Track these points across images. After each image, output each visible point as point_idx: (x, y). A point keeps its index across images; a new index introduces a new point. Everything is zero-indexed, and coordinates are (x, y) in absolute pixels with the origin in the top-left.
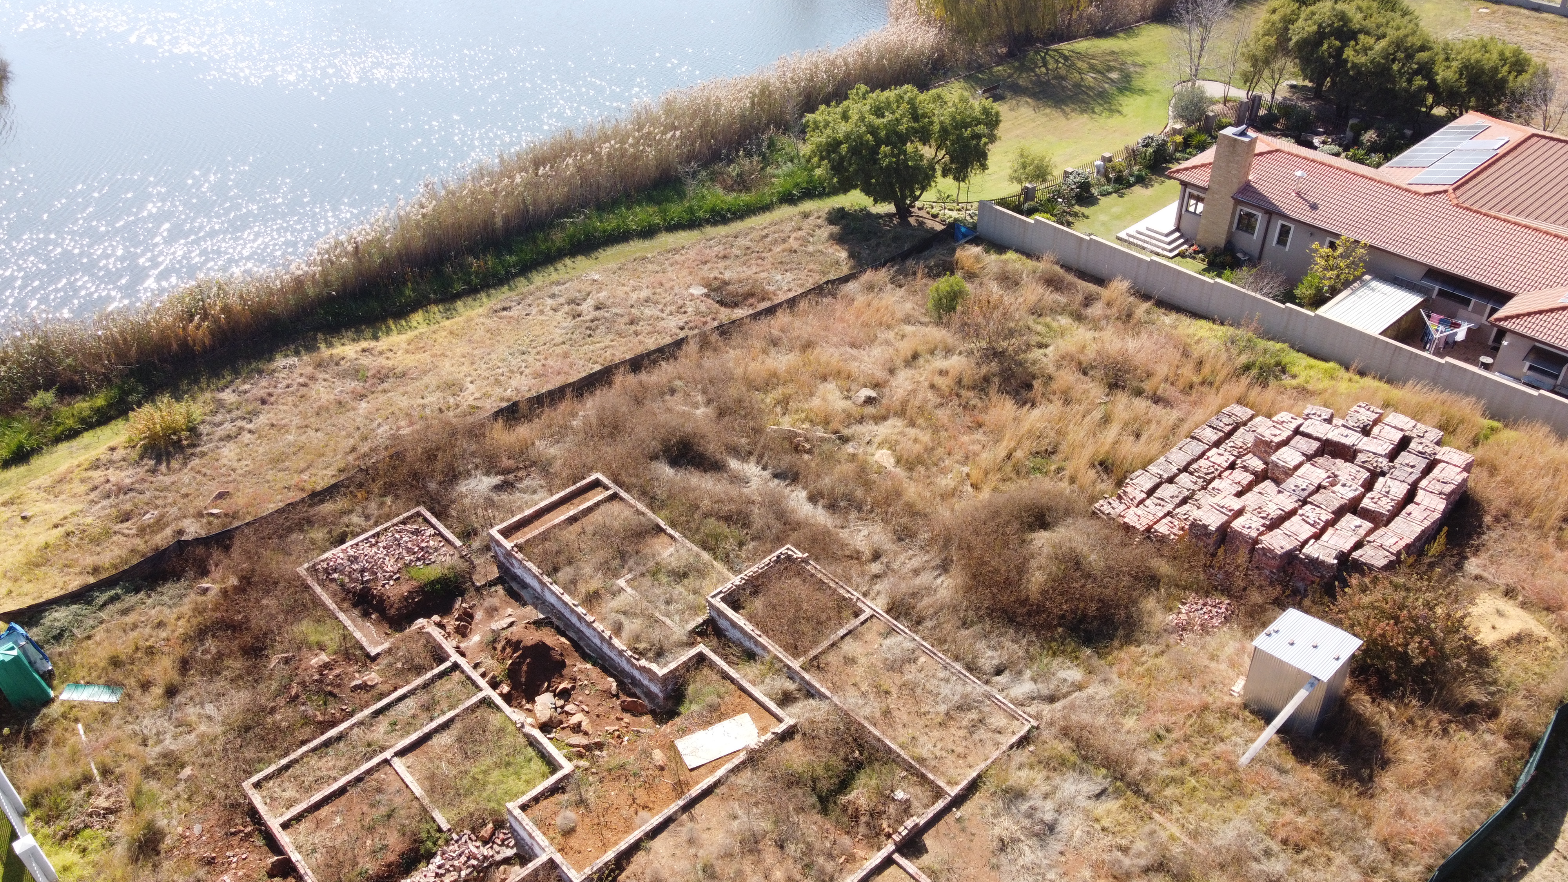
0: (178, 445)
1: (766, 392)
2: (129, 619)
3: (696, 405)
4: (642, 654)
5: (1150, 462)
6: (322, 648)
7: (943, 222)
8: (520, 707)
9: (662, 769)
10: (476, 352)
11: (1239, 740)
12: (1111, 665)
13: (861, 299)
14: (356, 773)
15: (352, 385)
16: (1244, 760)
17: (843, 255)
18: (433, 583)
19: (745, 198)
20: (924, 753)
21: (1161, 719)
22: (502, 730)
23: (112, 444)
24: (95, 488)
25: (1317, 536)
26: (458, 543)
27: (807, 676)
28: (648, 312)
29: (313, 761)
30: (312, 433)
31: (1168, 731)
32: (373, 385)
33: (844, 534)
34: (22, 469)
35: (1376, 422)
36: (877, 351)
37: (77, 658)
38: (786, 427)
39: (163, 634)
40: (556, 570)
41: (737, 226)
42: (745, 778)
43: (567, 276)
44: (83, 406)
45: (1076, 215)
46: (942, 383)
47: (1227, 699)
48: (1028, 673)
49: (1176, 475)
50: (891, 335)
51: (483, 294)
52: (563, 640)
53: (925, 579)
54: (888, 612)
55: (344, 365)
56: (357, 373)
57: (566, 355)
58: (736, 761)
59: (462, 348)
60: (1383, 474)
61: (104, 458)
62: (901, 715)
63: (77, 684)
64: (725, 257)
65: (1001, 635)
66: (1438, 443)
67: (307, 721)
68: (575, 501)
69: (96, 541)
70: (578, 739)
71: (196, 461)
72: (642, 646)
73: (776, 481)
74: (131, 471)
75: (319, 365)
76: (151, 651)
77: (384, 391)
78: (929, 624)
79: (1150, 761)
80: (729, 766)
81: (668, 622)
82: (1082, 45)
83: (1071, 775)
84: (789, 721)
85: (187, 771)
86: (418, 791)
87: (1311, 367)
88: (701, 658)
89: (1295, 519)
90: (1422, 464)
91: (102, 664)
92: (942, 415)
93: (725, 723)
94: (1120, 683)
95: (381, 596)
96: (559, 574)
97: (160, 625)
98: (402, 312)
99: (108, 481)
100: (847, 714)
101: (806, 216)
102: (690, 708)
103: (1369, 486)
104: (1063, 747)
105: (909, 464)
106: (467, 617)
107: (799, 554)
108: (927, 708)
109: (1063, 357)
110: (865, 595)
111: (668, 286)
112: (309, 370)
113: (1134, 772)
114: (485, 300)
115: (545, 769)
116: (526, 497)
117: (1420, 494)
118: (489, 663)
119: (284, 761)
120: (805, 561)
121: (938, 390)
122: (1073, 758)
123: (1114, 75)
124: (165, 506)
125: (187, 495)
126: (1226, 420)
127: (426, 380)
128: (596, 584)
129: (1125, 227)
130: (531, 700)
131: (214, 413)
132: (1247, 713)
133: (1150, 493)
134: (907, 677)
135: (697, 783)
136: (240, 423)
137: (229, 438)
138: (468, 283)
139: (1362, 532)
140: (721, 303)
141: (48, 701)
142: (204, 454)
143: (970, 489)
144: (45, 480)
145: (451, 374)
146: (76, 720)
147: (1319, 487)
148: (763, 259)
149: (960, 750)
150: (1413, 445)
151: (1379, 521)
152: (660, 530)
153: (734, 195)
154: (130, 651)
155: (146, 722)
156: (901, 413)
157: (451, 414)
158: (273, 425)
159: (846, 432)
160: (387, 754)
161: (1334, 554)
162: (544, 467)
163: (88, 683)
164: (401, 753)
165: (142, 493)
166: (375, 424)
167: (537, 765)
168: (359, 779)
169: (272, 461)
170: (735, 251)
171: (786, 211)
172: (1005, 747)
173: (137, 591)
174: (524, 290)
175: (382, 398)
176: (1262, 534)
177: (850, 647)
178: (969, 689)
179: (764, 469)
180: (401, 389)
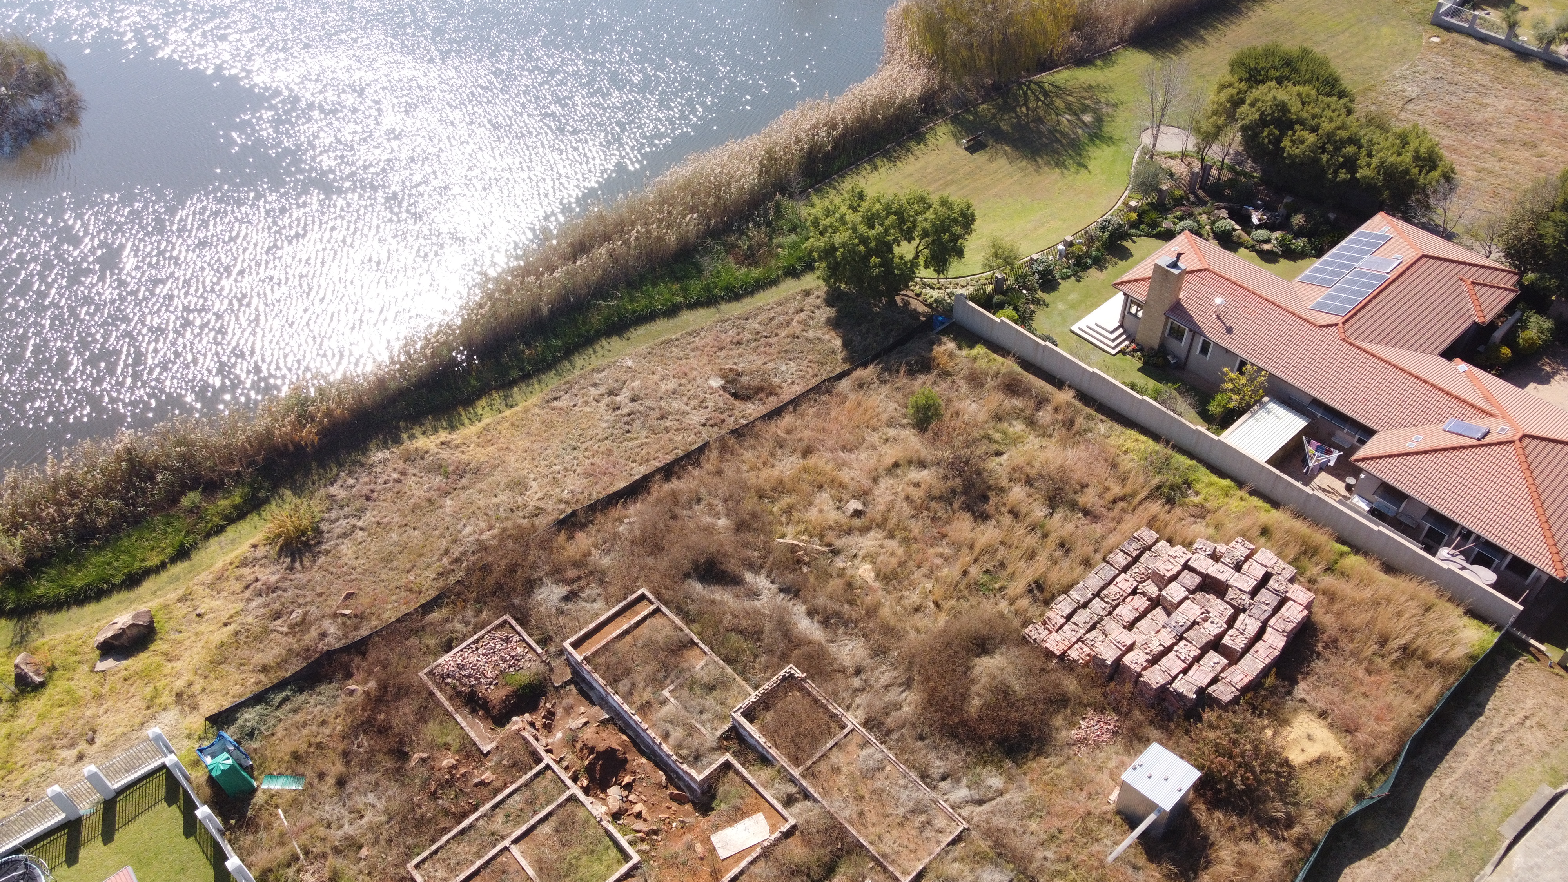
0: (306, 544)
1: (773, 500)
2: (299, 717)
3: (717, 515)
4: (684, 759)
5: (1071, 586)
6: (447, 746)
7: (925, 303)
8: (596, 796)
9: (702, 859)
10: (536, 446)
11: (1109, 843)
12: (1025, 774)
13: (852, 397)
14: (486, 858)
15: (437, 480)
16: (1110, 858)
17: (838, 342)
18: (523, 688)
19: (756, 273)
20: (887, 850)
21: (1057, 823)
22: (586, 822)
23: (252, 541)
24: (247, 587)
25: (1185, 671)
26: (539, 651)
27: (804, 783)
28: (676, 405)
29: (454, 846)
30: (410, 531)
31: (1060, 831)
32: (454, 482)
33: (833, 648)
34: (186, 564)
35: (1247, 558)
36: (863, 456)
37: (268, 752)
38: (789, 540)
39: (327, 731)
40: (615, 681)
41: (748, 304)
42: (759, 869)
43: (605, 362)
44: (224, 503)
45: (1037, 302)
46: (916, 494)
47: (1104, 808)
48: (965, 780)
49: (1090, 600)
50: (874, 438)
51: (535, 380)
52: (624, 737)
53: (894, 695)
54: (865, 724)
55: (428, 459)
56: (439, 468)
57: (609, 453)
58: (754, 855)
59: (523, 443)
60: (1244, 610)
61: (250, 556)
62: (872, 817)
63: (271, 775)
64: (739, 343)
65: (946, 747)
66: (1292, 580)
67: (446, 812)
68: (627, 614)
69: (259, 639)
70: (639, 825)
71: (323, 559)
72: (684, 752)
73: (782, 595)
74: (272, 569)
75: (408, 459)
76: (319, 745)
77: (463, 488)
78: (895, 736)
79: (1045, 859)
80: (749, 859)
81: (702, 729)
82: (1063, 77)
83: (989, 867)
84: (792, 821)
85: (364, 852)
86: (531, 872)
87: (1211, 484)
88: (727, 766)
89: (1172, 655)
90: (1274, 601)
91: (287, 758)
92: (916, 527)
93: (747, 822)
94: (1031, 790)
95: (485, 699)
96: (620, 685)
97: (324, 723)
98: (469, 401)
99: (257, 580)
100: (832, 816)
101: (807, 293)
102: (722, 807)
103: (1231, 622)
104: (984, 845)
105: (887, 578)
106: (551, 715)
107: (799, 674)
108: (890, 811)
109: (1014, 469)
110: (848, 708)
111: (691, 376)
112: (400, 465)
113: (1032, 868)
114: (536, 386)
115: (619, 856)
116: (588, 606)
117: (1269, 630)
118: (570, 758)
119: (434, 847)
120: (804, 680)
121: (912, 502)
122: (992, 854)
123: (1087, 118)
124: (305, 605)
125: (320, 595)
126: (1135, 545)
127: (497, 476)
128: (647, 695)
129: (1079, 319)
130: (604, 790)
131: (329, 510)
132: (1118, 818)
133: (1068, 618)
134: (878, 784)
135: (728, 871)
136: (353, 521)
137: (345, 535)
138: (521, 370)
139: (1219, 668)
140: (736, 396)
141: (253, 791)
142: (328, 552)
143: (932, 605)
144: (205, 576)
145: (516, 470)
146: (277, 807)
147: (1195, 623)
148: (770, 345)
149: (912, 846)
150: (1271, 582)
151: (1233, 657)
152: (693, 643)
153: (744, 270)
154: (304, 746)
155: (327, 807)
156: (881, 525)
157: (521, 514)
158: (379, 523)
159: (838, 544)
160: (506, 843)
161: (1195, 689)
162: (600, 577)
163: (280, 775)
164: (516, 841)
165: (285, 590)
166: (460, 527)
167: (613, 852)
168: (488, 863)
169: (383, 560)
170: (747, 336)
171: (790, 287)
172: (943, 845)
173: (301, 691)
174: (570, 378)
175: (463, 496)
176: (1145, 669)
177: (837, 758)
178: (921, 795)
179: (773, 582)
180: (479, 486)
